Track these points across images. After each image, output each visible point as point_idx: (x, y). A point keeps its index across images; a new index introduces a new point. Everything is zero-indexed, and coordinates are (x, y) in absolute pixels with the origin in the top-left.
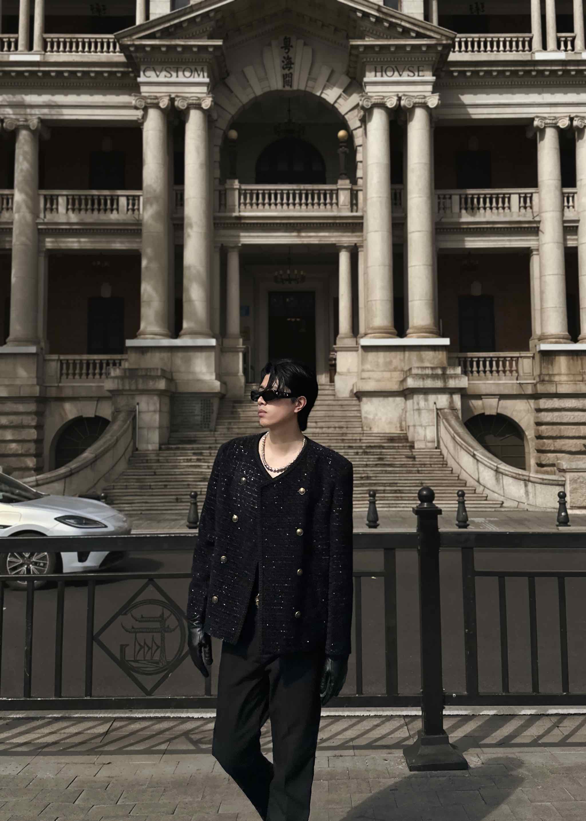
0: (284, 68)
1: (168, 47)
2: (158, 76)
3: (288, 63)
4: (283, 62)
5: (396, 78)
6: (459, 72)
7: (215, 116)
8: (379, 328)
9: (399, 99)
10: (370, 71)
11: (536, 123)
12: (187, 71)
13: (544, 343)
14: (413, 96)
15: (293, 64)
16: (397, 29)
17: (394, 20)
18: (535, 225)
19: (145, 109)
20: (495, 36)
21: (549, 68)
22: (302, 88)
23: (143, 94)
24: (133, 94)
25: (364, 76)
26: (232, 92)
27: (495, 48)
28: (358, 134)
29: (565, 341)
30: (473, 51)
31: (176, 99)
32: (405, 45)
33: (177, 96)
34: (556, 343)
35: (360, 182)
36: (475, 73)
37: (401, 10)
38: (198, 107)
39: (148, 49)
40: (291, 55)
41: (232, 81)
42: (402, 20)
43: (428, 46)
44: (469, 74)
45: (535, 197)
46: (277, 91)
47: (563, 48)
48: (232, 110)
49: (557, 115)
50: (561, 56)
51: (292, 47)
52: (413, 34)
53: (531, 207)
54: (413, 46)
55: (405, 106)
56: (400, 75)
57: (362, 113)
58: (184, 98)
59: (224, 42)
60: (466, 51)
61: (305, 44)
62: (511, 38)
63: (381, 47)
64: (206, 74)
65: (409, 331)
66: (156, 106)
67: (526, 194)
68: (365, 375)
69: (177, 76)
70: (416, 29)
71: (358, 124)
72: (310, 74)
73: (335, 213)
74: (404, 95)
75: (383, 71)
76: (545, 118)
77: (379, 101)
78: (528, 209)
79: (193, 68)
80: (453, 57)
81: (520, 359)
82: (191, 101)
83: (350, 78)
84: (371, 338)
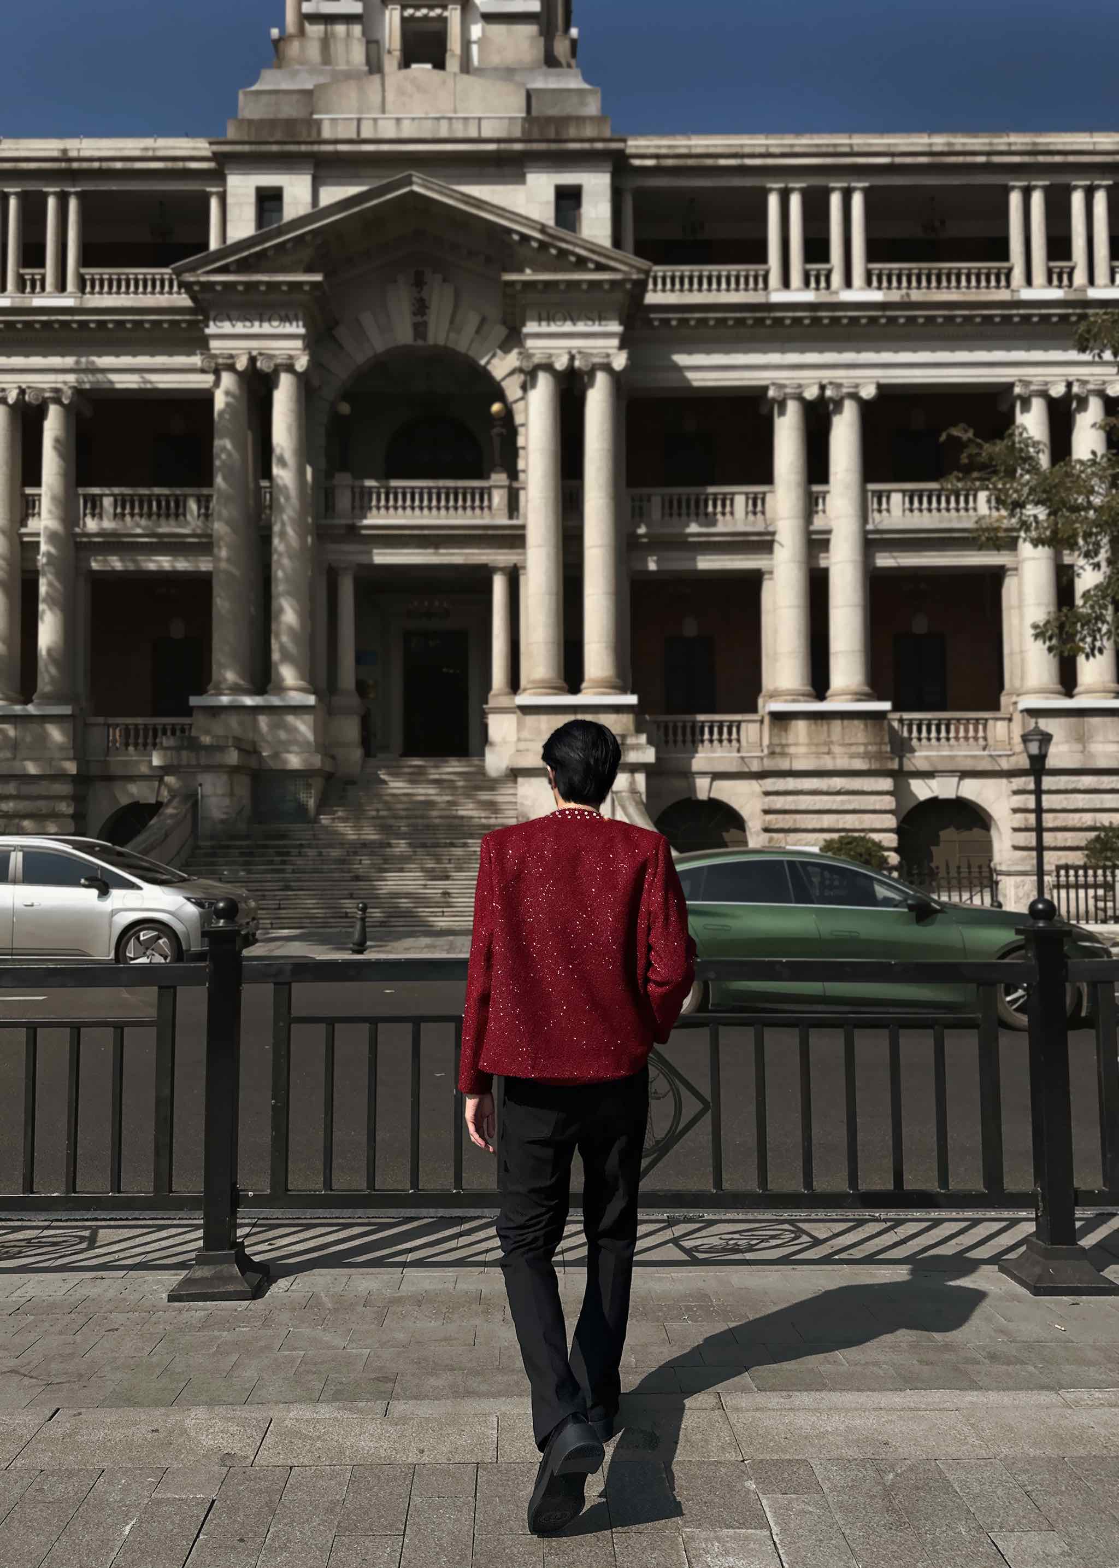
0: (415, 314)
1: (248, 285)
2: (233, 326)
3: (421, 307)
4: (414, 305)
5: (568, 327)
6: (661, 320)
7: (316, 382)
8: (542, 681)
9: (572, 358)
10: (532, 320)
11: (771, 393)
12: (275, 320)
13: (776, 701)
14: (592, 354)
15: (427, 308)
16: (568, 259)
17: (564, 245)
18: (768, 538)
19: (217, 372)
20: (714, 269)
21: (790, 314)
22: (441, 342)
23: (213, 352)
24: (198, 352)
25: (524, 325)
26: (341, 347)
27: (714, 286)
28: (518, 408)
29: (806, 698)
30: (682, 290)
31: (258, 357)
32: (578, 283)
33: (260, 354)
34: (794, 701)
35: (522, 476)
36: (683, 322)
37: (580, 232)
38: (290, 368)
39: (219, 288)
40: (424, 294)
41: (342, 332)
42: (575, 245)
43: (613, 283)
44: (674, 323)
45: (769, 498)
46: (405, 346)
47: (813, 285)
48: (342, 372)
49: (802, 382)
50: (809, 296)
51: (426, 283)
52: (591, 266)
53: (763, 513)
54: (592, 283)
55: (580, 369)
56: (574, 324)
57: (522, 377)
58: (271, 357)
59: (326, 277)
60: (672, 290)
61: (444, 280)
62: (738, 271)
63: (547, 284)
64: (301, 323)
65: (584, 685)
66: (231, 368)
67: (756, 494)
68: (522, 746)
69: (261, 326)
70: (595, 257)
71: (519, 393)
72: (452, 322)
73: (486, 521)
74: (580, 353)
75: (550, 319)
76: (782, 386)
77: (544, 361)
78: (759, 515)
79: (283, 313)
80: (652, 298)
81: (743, 726)
82: (279, 361)
83: (507, 327)
84: (530, 694)
